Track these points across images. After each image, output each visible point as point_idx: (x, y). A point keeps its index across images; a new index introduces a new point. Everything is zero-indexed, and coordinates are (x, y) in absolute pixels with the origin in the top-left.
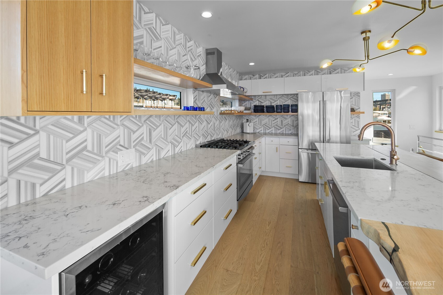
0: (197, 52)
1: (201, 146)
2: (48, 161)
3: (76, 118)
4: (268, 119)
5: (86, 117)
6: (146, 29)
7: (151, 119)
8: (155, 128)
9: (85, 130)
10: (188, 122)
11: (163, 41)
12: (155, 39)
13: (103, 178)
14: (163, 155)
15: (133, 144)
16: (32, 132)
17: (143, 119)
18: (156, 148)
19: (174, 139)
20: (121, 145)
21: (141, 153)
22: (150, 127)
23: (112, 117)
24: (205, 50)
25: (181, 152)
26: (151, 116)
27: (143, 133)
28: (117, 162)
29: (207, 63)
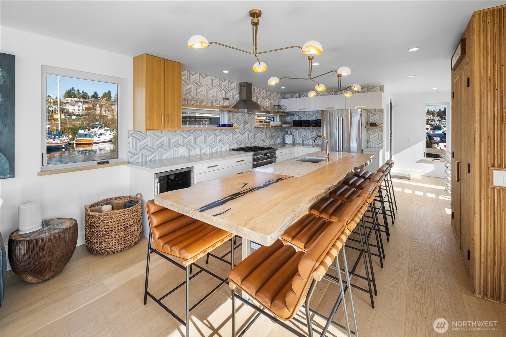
0: (231, 87)
1: (233, 150)
2: (151, 148)
3: (160, 131)
4: (306, 132)
5: (164, 131)
6: (193, 84)
7: (196, 131)
8: (199, 136)
9: (164, 136)
10: (223, 134)
11: (204, 87)
12: (199, 87)
13: (170, 158)
14: (203, 152)
15: (185, 144)
16: (146, 136)
17: (191, 132)
18: (199, 148)
19: (211, 143)
20: (179, 144)
21: (190, 150)
22: (195, 136)
23: (175, 131)
24: (239, 83)
25: (217, 152)
26: (195, 130)
27: (191, 139)
28: (177, 152)
29: (240, 93)
